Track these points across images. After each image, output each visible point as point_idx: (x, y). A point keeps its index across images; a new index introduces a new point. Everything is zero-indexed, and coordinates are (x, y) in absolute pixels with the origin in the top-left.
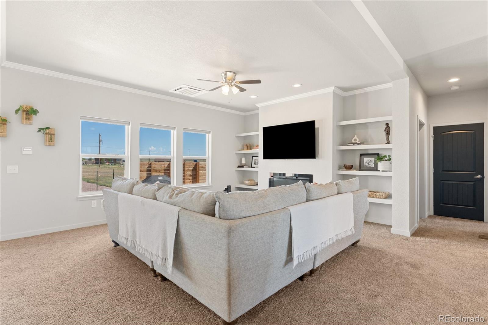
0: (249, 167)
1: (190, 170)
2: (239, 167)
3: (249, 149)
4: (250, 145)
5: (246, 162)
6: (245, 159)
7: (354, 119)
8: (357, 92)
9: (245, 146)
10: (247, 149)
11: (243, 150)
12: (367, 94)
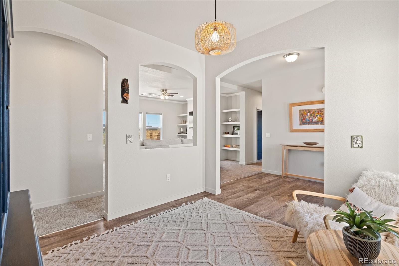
0: (185, 133)
1: (156, 136)
2: (179, 133)
3: (185, 123)
4: (185, 121)
5: (183, 130)
6: (183, 129)
7: (231, 109)
8: (232, 95)
9: (183, 122)
10: (184, 123)
11: (181, 124)
12: (236, 96)
